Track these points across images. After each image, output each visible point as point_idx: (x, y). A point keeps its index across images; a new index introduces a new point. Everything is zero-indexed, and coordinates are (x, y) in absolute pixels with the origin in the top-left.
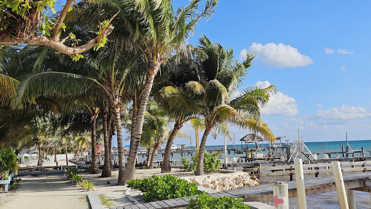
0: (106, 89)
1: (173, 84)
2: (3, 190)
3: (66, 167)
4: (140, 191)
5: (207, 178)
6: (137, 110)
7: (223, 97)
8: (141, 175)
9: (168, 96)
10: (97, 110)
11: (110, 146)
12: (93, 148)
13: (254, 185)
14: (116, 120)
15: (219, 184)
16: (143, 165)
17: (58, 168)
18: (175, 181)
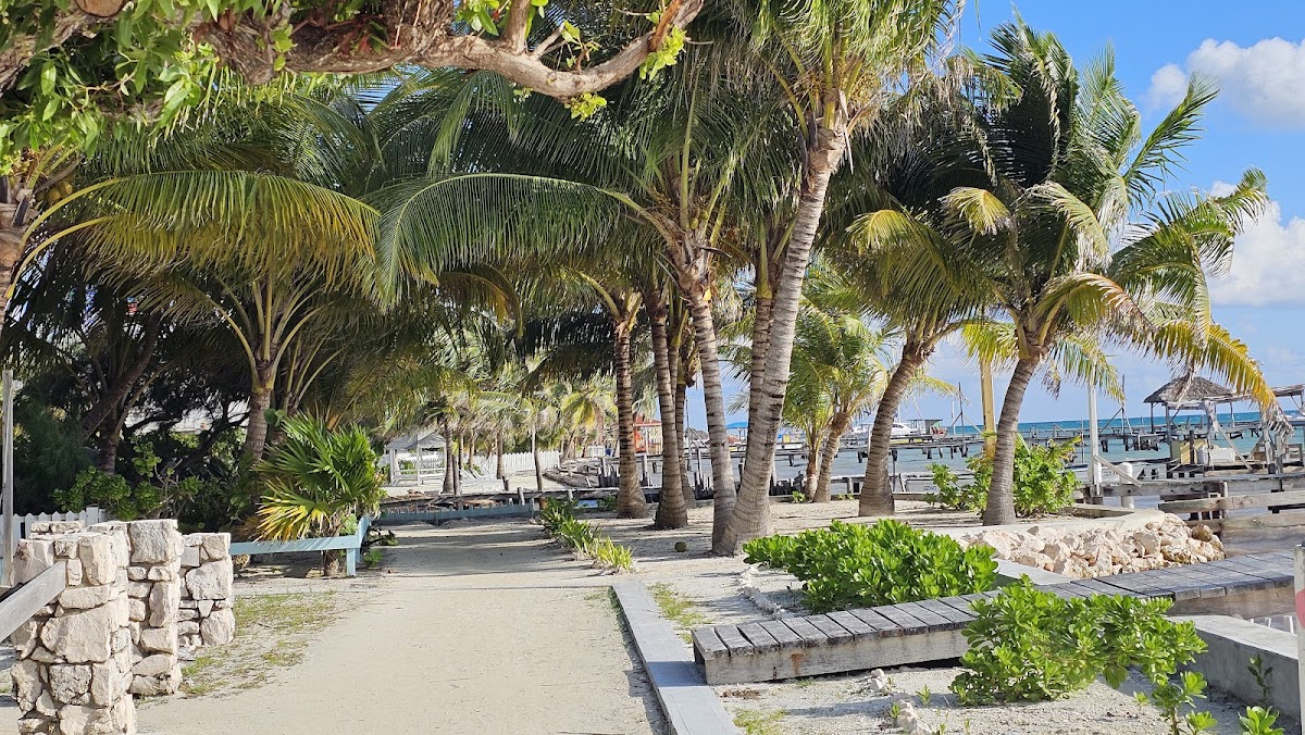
0: (663, 225)
1: (896, 201)
2: (341, 570)
3: (537, 496)
4: (793, 577)
5: (1027, 536)
6: (770, 296)
7: (1082, 242)
8: (791, 522)
9: (877, 245)
10: (633, 301)
11: (679, 422)
12: (623, 431)
13: (1204, 560)
14: (699, 335)
15: (1073, 554)
16: (794, 489)
17: (511, 500)
18: (916, 540)
